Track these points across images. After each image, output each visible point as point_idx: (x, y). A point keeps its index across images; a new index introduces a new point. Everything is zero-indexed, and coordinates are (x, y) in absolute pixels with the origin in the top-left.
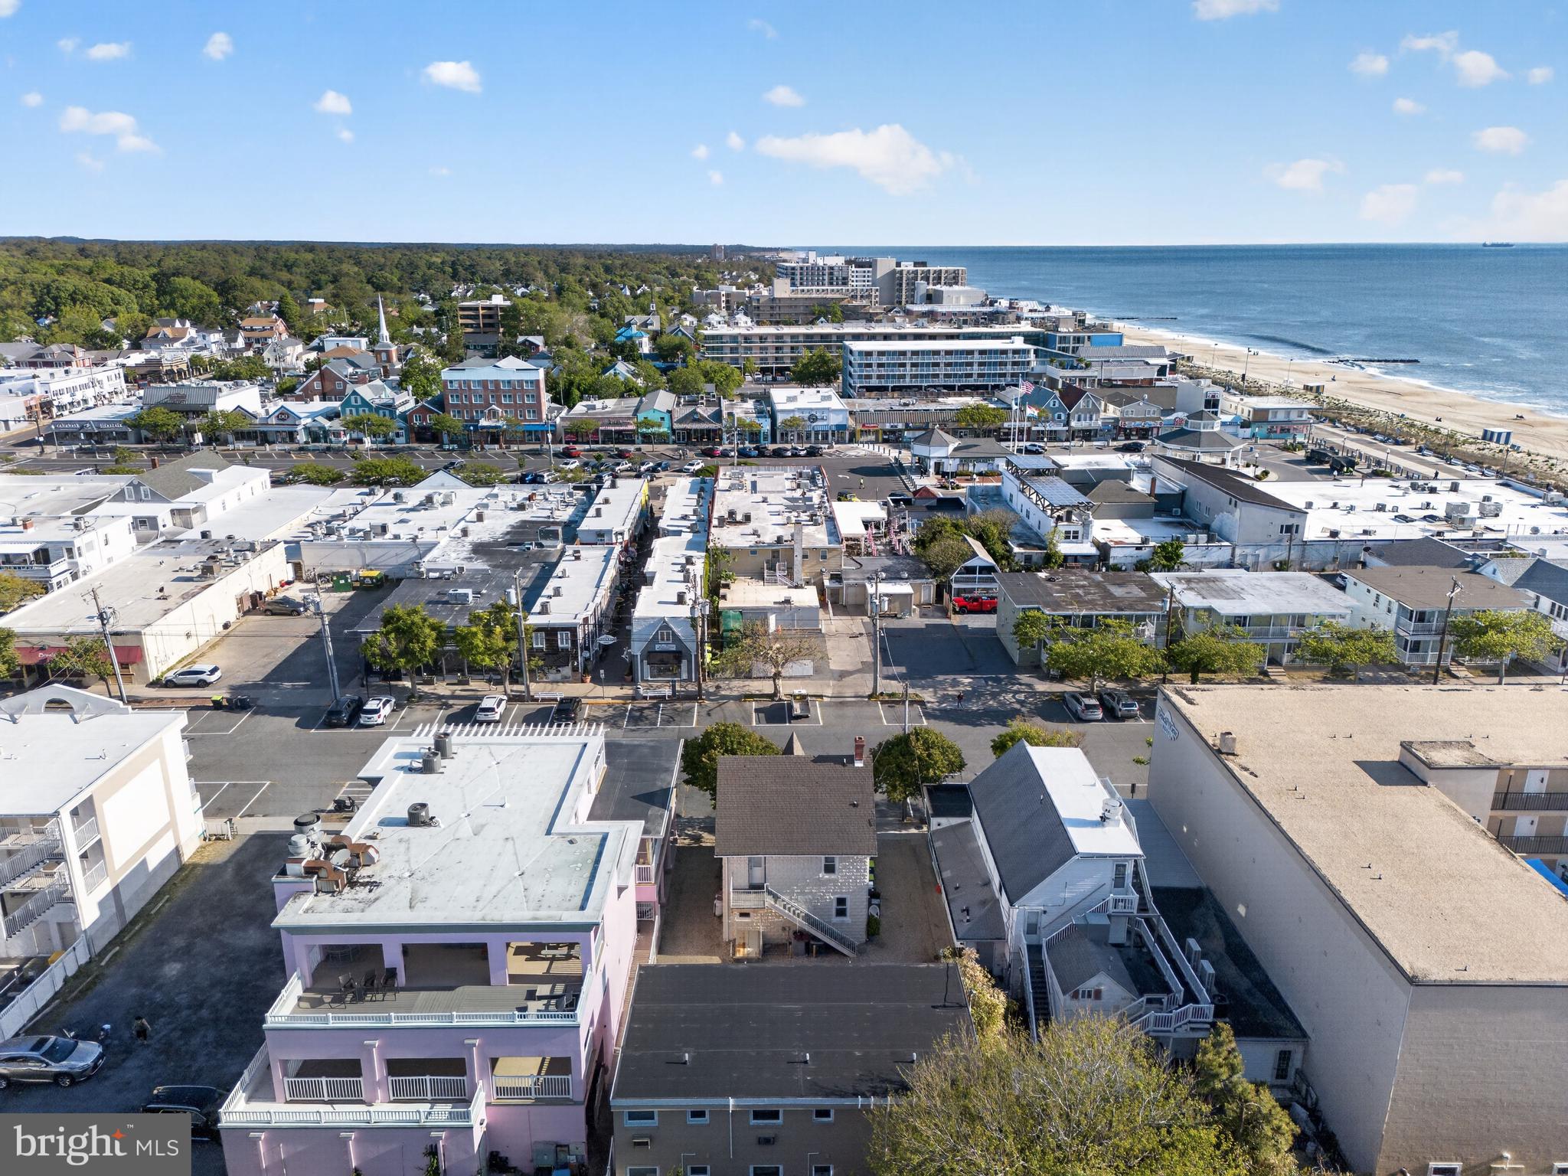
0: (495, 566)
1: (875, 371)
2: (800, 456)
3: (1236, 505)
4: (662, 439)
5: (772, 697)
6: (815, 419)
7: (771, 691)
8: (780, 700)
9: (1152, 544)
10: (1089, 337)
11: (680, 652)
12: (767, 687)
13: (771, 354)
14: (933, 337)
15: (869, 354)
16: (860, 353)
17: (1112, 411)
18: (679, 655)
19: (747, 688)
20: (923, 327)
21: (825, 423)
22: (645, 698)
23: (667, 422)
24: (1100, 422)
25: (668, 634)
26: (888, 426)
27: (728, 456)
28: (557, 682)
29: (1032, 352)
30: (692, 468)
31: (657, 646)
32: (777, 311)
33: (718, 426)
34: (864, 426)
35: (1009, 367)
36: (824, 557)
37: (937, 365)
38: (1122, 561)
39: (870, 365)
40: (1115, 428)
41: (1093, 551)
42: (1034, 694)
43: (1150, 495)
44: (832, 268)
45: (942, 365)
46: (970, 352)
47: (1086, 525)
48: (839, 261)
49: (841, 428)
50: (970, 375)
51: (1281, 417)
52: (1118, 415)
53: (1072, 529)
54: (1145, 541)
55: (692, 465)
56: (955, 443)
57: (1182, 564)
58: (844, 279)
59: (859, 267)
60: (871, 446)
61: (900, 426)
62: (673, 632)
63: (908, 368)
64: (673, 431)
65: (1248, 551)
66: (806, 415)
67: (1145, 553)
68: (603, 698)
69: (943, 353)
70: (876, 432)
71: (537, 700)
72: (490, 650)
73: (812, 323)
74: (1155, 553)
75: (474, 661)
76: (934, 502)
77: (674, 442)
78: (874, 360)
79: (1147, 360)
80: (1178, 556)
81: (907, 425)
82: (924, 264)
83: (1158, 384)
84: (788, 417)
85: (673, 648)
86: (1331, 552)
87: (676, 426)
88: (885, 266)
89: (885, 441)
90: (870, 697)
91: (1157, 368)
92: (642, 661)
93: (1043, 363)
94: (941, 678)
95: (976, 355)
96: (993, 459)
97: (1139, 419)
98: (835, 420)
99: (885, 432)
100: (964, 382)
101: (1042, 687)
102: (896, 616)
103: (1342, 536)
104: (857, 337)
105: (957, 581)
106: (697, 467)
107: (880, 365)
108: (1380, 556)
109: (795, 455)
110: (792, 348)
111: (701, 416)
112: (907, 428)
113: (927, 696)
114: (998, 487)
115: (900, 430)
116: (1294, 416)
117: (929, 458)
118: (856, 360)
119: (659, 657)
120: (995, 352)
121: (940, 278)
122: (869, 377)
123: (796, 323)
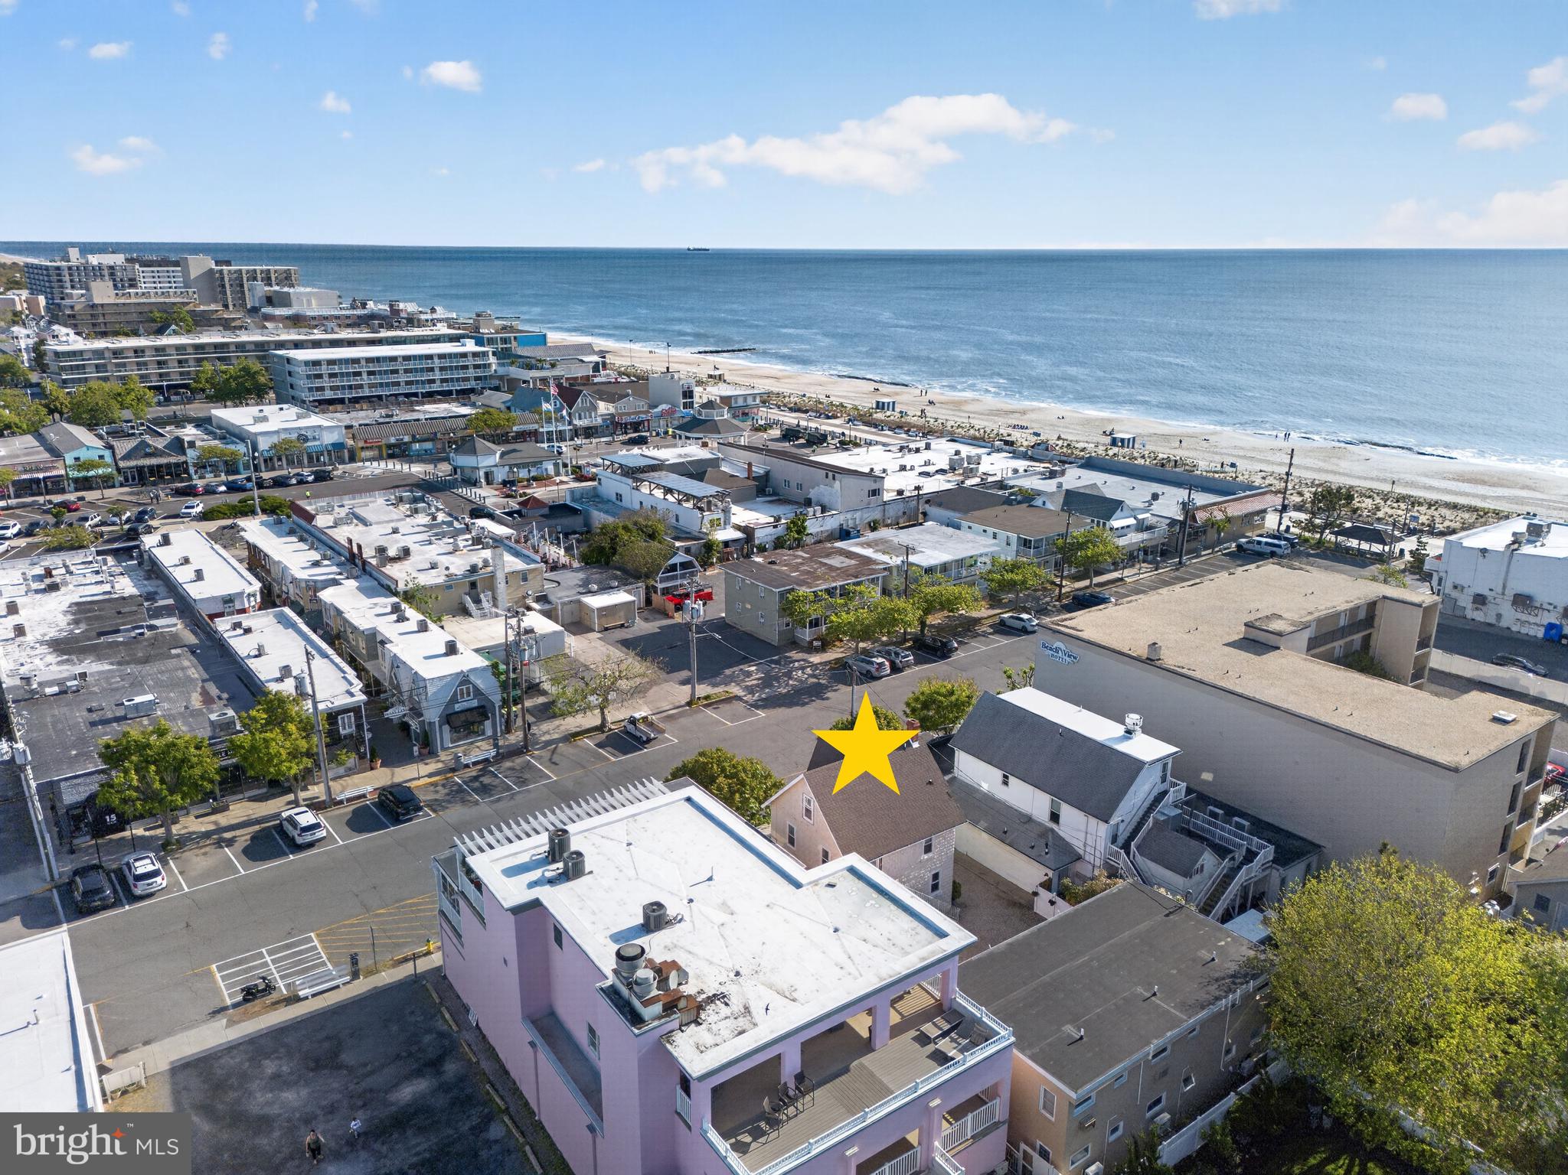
0: (119, 663)
1: (326, 382)
2: (307, 482)
3: (834, 478)
4: (107, 482)
5: (600, 728)
6: (306, 440)
7: (598, 722)
8: (610, 730)
9: (783, 521)
10: (515, 338)
11: (483, 707)
12: (592, 720)
13: (153, 370)
14: (352, 343)
15: (316, 363)
16: (307, 363)
17: (604, 408)
18: (483, 711)
19: (562, 728)
20: (333, 332)
21: (317, 443)
22: (467, 766)
23: (108, 459)
24: (599, 420)
25: (468, 689)
26: (393, 440)
27: (214, 493)
28: (340, 777)
29: (490, 354)
30: (194, 511)
31: (457, 706)
32: (101, 320)
33: (182, 459)
34: (366, 442)
35: (471, 370)
36: (525, 579)
37: (396, 372)
38: (765, 540)
39: (320, 376)
40: (612, 423)
41: (738, 535)
42: (814, 666)
43: (748, 478)
44: (111, 268)
45: (401, 372)
46: (430, 357)
47: (726, 511)
48: (118, 259)
49: (338, 446)
50: (433, 381)
51: (740, 402)
52: (612, 410)
53: (715, 517)
54: (777, 519)
55: (193, 507)
56: (499, 450)
57: (808, 535)
58: (130, 280)
59: (145, 266)
60: (375, 464)
61: (407, 439)
62: (475, 687)
63: (365, 376)
64: (119, 470)
65: (849, 516)
66: (294, 436)
67: (781, 530)
68: (419, 778)
69: (400, 360)
70: (380, 448)
71: (341, 802)
72: (294, 755)
73: (160, 332)
74: (788, 528)
75: (279, 772)
76: (546, 511)
77: (122, 485)
78: (324, 370)
79: (580, 357)
80: (805, 528)
81: (414, 436)
82: (228, 263)
83: (596, 380)
84: (275, 439)
85: (475, 703)
86: (901, 507)
87: (122, 464)
88: (200, 265)
89: (391, 456)
90: (689, 704)
91: (592, 365)
92: (440, 727)
93: (503, 365)
94: (728, 672)
95: (436, 360)
96: (541, 462)
97: (633, 413)
98: (329, 439)
99: (389, 446)
100: (427, 388)
101: (816, 659)
102: (622, 626)
103: (907, 494)
104: (297, 345)
105: (662, 580)
106: (199, 509)
107: (332, 376)
108: (940, 505)
109: (301, 482)
110: (180, 362)
111: (156, 448)
112: (414, 440)
113: (735, 690)
114: (595, 488)
115: (405, 443)
116: (750, 401)
117: (478, 468)
118: (301, 370)
119: (463, 717)
120: (421, 357)
121: (269, 278)
122: (322, 389)
123: (135, 333)
